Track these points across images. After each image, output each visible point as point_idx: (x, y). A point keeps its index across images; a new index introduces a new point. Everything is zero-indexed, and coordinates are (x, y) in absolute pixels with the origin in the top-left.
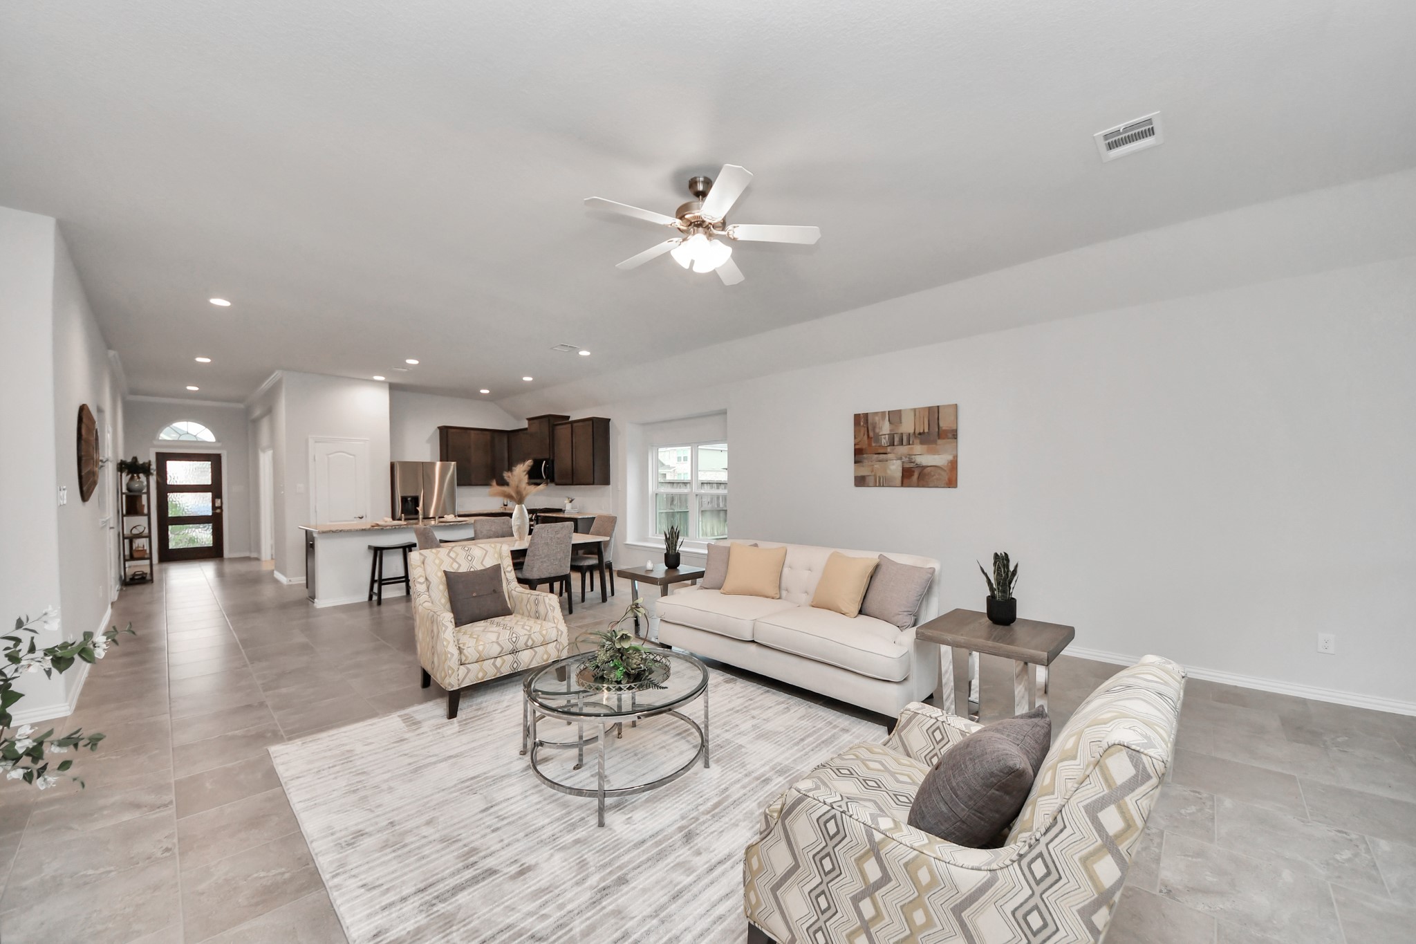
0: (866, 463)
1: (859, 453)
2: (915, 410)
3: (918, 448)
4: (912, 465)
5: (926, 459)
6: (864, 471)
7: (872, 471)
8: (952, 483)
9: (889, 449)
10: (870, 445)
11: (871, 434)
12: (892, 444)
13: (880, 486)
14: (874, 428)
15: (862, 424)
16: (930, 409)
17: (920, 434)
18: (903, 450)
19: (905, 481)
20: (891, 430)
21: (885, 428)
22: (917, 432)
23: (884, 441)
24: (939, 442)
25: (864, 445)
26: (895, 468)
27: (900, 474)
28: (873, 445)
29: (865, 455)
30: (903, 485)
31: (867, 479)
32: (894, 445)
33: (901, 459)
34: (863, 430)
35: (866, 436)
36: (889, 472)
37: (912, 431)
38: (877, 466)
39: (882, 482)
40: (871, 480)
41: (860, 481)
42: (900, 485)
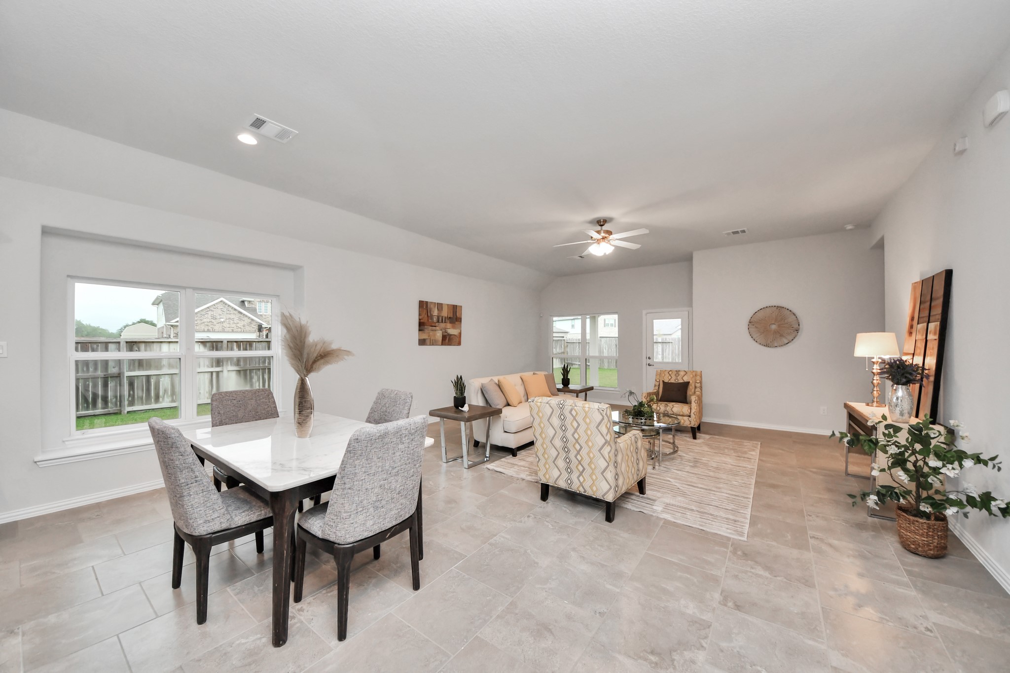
0: (426, 331)
1: (422, 325)
2: (448, 305)
3: (449, 325)
4: (446, 334)
5: (452, 331)
6: (424, 336)
7: (429, 336)
8: (459, 344)
9: (437, 324)
10: (428, 320)
11: (429, 314)
12: (438, 322)
13: (432, 345)
14: (430, 311)
15: (424, 307)
16: (454, 306)
17: (450, 318)
18: (443, 325)
19: (443, 342)
20: (438, 314)
21: (435, 312)
22: (449, 316)
23: (435, 319)
24: (456, 323)
25: (425, 320)
26: (439, 335)
27: (440, 339)
28: (430, 321)
29: (426, 327)
30: (442, 344)
31: (427, 340)
32: (439, 322)
33: (442, 330)
34: (425, 311)
35: (426, 316)
36: (436, 337)
37: (447, 316)
38: (431, 333)
39: (434, 343)
40: (428, 342)
41: (422, 342)
42: (441, 344)
